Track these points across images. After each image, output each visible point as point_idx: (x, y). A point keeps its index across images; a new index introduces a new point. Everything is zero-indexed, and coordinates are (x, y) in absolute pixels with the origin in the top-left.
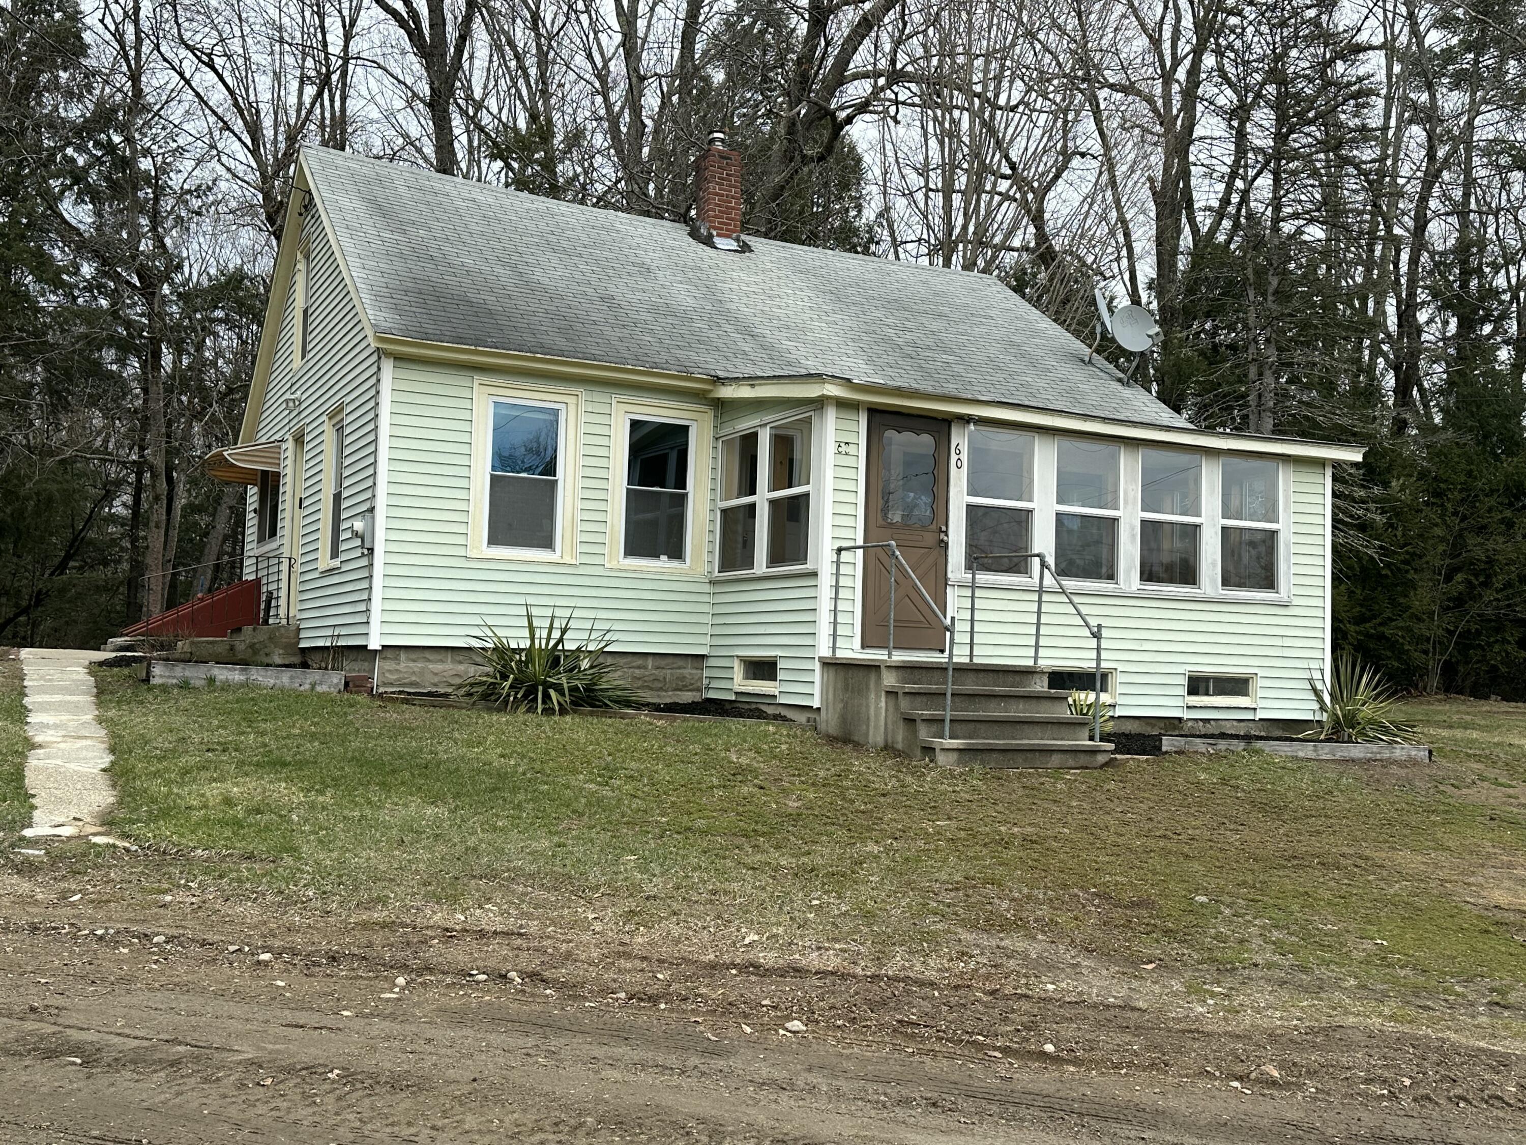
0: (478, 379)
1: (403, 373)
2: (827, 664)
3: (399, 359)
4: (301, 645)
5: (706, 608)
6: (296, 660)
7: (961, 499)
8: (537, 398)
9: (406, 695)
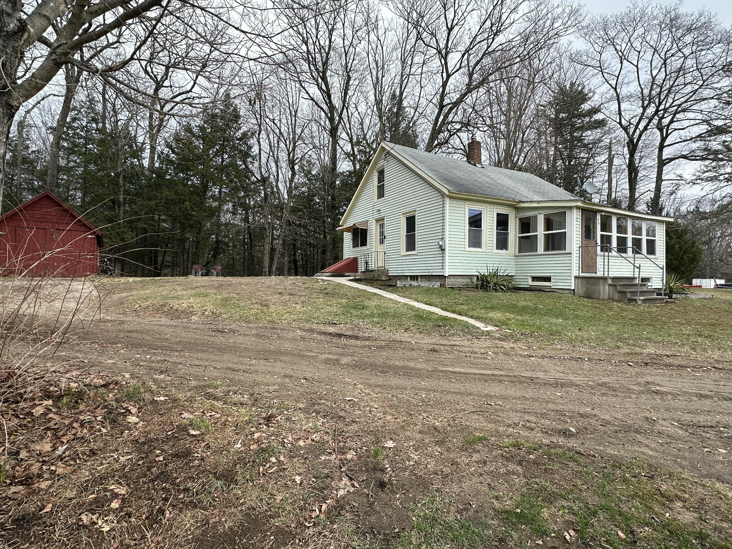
0: (466, 202)
1: (451, 202)
2: (576, 277)
3: (451, 198)
4: (389, 274)
5: (513, 263)
7: (599, 233)
8: (477, 207)
9: (453, 288)
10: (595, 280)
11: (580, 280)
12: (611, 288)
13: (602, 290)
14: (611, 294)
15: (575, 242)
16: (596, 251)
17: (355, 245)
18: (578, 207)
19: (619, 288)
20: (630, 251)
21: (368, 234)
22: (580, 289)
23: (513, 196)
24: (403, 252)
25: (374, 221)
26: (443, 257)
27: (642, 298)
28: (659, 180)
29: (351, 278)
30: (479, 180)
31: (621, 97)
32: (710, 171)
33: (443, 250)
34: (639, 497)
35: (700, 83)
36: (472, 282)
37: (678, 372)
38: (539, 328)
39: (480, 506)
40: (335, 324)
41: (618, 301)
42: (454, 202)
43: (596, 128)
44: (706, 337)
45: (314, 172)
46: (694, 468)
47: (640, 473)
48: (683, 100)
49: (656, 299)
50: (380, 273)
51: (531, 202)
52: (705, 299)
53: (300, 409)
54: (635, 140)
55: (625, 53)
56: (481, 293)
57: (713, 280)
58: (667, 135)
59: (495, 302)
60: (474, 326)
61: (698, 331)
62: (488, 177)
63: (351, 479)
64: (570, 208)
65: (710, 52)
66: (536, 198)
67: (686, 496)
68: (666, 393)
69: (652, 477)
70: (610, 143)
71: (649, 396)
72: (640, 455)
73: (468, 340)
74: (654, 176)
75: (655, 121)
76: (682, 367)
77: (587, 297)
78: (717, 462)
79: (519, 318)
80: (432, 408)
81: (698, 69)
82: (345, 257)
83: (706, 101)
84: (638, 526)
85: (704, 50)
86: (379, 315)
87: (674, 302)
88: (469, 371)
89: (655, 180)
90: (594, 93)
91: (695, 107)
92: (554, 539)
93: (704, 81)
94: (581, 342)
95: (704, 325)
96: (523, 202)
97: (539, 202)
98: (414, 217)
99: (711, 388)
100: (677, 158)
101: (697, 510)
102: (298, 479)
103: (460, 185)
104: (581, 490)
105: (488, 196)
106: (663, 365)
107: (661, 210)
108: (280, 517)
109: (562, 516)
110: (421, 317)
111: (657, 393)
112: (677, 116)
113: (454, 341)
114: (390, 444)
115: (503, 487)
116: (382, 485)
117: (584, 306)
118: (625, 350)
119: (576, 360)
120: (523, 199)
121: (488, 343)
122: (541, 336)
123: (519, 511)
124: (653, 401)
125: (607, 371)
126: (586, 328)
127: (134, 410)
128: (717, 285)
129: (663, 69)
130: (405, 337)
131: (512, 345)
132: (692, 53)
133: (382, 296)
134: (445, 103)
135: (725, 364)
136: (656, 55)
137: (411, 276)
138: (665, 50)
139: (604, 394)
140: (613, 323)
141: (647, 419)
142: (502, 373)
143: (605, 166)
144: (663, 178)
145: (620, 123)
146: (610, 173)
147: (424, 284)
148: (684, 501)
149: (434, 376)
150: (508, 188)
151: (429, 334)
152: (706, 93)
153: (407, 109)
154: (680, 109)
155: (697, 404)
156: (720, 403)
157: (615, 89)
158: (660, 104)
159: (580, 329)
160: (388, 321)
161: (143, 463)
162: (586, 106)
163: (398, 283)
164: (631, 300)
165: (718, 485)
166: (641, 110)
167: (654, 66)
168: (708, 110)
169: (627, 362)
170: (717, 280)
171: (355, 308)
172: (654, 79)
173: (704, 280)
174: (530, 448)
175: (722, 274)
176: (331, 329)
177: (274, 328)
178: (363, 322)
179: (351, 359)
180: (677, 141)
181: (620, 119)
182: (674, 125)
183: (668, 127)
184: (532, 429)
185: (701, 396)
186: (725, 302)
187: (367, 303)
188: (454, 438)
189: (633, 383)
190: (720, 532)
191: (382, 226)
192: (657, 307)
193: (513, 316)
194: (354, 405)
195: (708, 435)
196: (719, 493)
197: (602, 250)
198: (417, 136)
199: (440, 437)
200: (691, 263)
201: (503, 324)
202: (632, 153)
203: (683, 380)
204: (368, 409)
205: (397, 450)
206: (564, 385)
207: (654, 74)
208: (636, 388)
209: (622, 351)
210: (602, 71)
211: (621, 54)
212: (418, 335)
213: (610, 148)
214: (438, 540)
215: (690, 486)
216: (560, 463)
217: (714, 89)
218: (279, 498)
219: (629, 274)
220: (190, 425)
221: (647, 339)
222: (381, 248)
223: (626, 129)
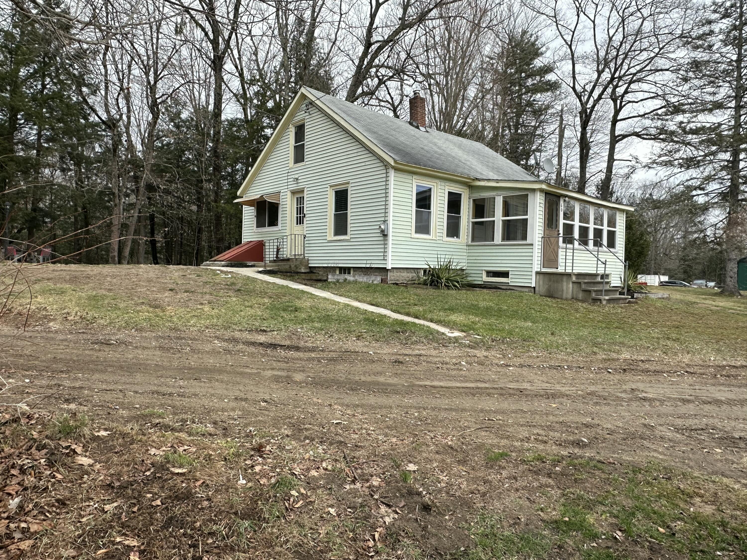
0: (415, 177)
1: (397, 175)
2: (537, 273)
3: (396, 169)
4: (310, 265)
5: (465, 254)
6: (308, 270)
7: (562, 221)
8: (426, 183)
9: (397, 284)
10: (558, 276)
11: (542, 276)
12: (575, 286)
13: (565, 288)
14: (575, 293)
15: (537, 232)
16: (558, 242)
17: (260, 224)
18: (541, 190)
19: (583, 286)
20: (591, 243)
21: (280, 210)
22: (541, 287)
23: (466, 171)
24: (331, 236)
25: (289, 194)
26: (385, 244)
27: (607, 298)
28: (611, 159)
29: (261, 269)
30: (426, 148)
31: (575, 56)
32: (666, 155)
33: (384, 235)
34: (664, 496)
35: (657, 50)
36: (418, 276)
37: (656, 378)
38: (510, 333)
39: (528, 519)
40: (265, 331)
41: (583, 301)
42: (400, 175)
43: (547, 90)
44: (674, 340)
45: (184, 115)
46: (701, 468)
47: (658, 476)
48: (638, 68)
49: (620, 299)
50: (298, 263)
51: (489, 180)
52: (663, 298)
53: (287, 436)
54: (588, 111)
55: (582, 5)
56: (431, 291)
57: (657, 277)
58: (621, 107)
59: (452, 302)
60: (438, 332)
61: (665, 334)
62: (435, 144)
63: (389, 506)
64: (534, 190)
65: (667, 16)
66: (492, 175)
67: (702, 492)
68: (654, 400)
69: (669, 479)
70: (562, 111)
71: (638, 403)
72: (653, 459)
73: (435, 349)
74: (606, 154)
75: (609, 90)
76: (658, 372)
77: (549, 297)
78: (717, 460)
79: (484, 321)
80: (433, 426)
81: (655, 35)
82: (244, 240)
83: (661, 72)
84: (672, 521)
85: (662, 13)
86: (320, 320)
87: (637, 303)
88: (450, 385)
89: (606, 158)
90: (548, 49)
91: (650, 78)
92: (606, 541)
93: (661, 49)
94: (557, 347)
95: (669, 327)
96: (477, 179)
97: (497, 181)
98: (346, 191)
99: (691, 392)
100: (629, 135)
101: (713, 503)
102: (332, 511)
103: (407, 153)
104: (614, 495)
105: (440, 169)
106: (640, 371)
107: (612, 194)
108: (332, 551)
109: (606, 520)
110: (373, 321)
111: (645, 399)
112: (632, 86)
113: (419, 350)
114: (412, 467)
115: (542, 500)
116: (426, 508)
117: (549, 307)
118: (601, 356)
119: (555, 368)
120: (479, 177)
121: (457, 352)
122: (513, 342)
123: (567, 519)
124: (643, 408)
125: (589, 379)
126: (557, 332)
127: (79, 450)
128: (662, 282)
129: (621, 29)
130: (359, 346)
131: (485, 354)
132: (651, 15)
133: (312, 294)
134: (372, 40)
135: (696, 367)
136: (614, 13)
137: (341, 269)
138: (624, 7)
139: (597, 403)
140: (584, 326)
141: (645, 425)
142: (487, 385)
143: (555, 138)
144: (615, 157)
145: (574, 88)
146: (560, 147)
147: (362, 279)
148: (702, 496)
149: (415, 392)
150: (460, 161)
151: (387, 342)
152: (661, 63)
153: (318, 40)
154: (635, 78)
155: (683, 409)
156: (702, 407)
157: (570, 47)
158: (616, 70)
159: (552, 334)
160: (333, 327)
161: (139, 510)
162: (538, 63)
163: (330, 277)
164: (596, 301)
165: (725, 480)
166: (595, 75)
167: (611, 24)
168: (662, 83)
169: (606, 369)
170: (661, 276)
171: (284, 310)
172: (610, 39)
173: (648, 277)
174: (554, 461)
175: (666, 269)
176: (262, 338)
177: (182, 339)
178: (302, 328)
179: (305, 375)
180: (631, 115)
181: (574, 84)
182: (628, 97)
183: (622, 99)
184: (546, 442)
185: (685, 401)
186: (681, 301)
187: (298, 303)
188: (473, 456)
189: (620, 390)
190: (736, 519)
191: (300, 201)
192: (622, 308)
193: (477, 319)
194: (346, 428)
195: (703, 437)
196: (727, 486)
197: (564, 242)
198: (332, 79)
199: (460, 456)
200: (639, 257)
201: (470, 329)
202: (584, 126)
203: (662, 386)
204: (364, 431)
205: (424, 473)
206: (555, 395)
207: (611, 35)
208: (623, 395)
209: (599, 357)
210: (556, 22)
211: (578, 6)
212: (374, 344)
213: (561, 116)
214: (505, 553)
215: (703, 483)
216: (587, 472)
217: (670, 59)
218: (323, 531)
219: (593, 271)
220: (168, 462)
221: (620, 343)
222: (298, 230)
223: (579, 96)
